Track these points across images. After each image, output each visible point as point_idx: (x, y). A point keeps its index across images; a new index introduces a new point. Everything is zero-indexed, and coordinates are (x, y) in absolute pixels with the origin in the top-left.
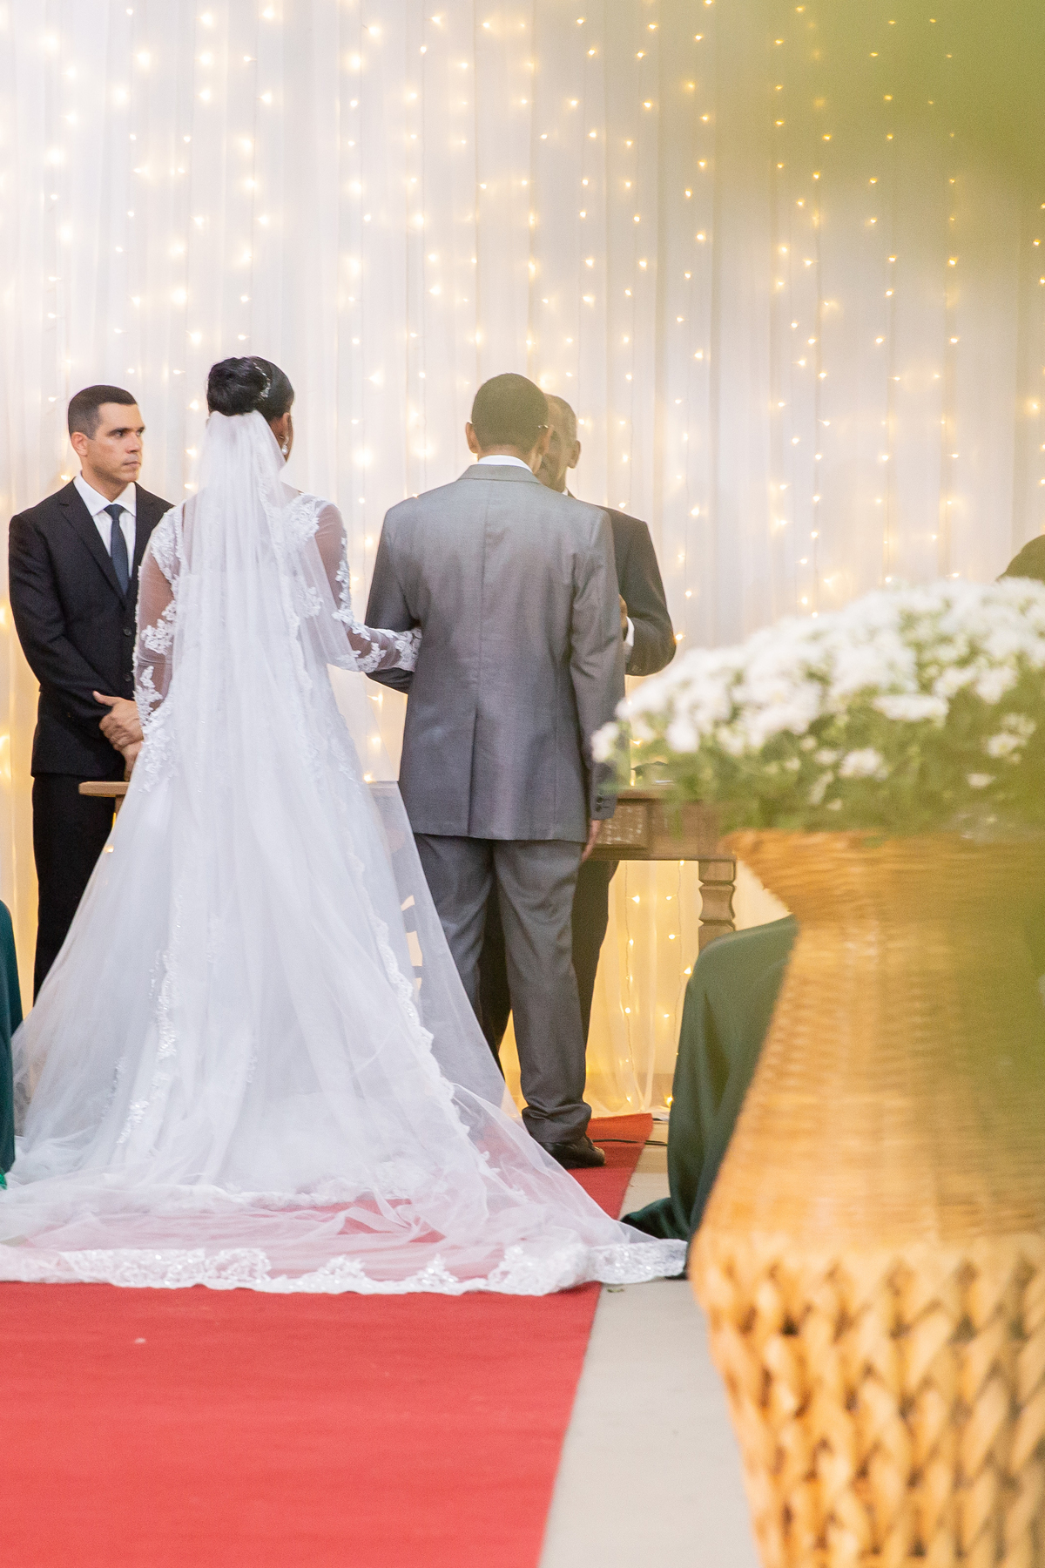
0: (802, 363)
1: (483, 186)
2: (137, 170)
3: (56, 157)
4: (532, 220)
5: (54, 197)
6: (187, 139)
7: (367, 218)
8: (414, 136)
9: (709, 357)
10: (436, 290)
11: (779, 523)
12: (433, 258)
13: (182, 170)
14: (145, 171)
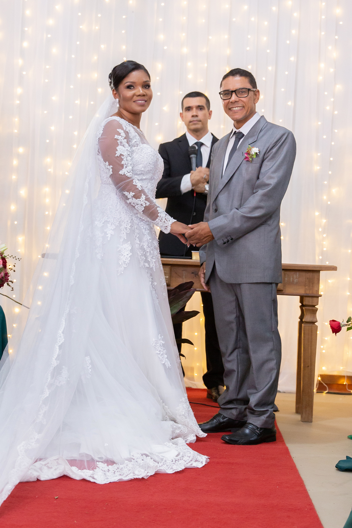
0: (328, 108)
1: (210, 37)
2: (81, 27)
3: (51, 22)
4: (228, 52)
5: (49, 36)
6: (99, 15)
7: (165, 48)
8: (185, 18)
9: (293, 104)
10: (190, 76)
11: (317, 168)
12: (189, 64)
13: (97, 28)
14: (83, 27)
